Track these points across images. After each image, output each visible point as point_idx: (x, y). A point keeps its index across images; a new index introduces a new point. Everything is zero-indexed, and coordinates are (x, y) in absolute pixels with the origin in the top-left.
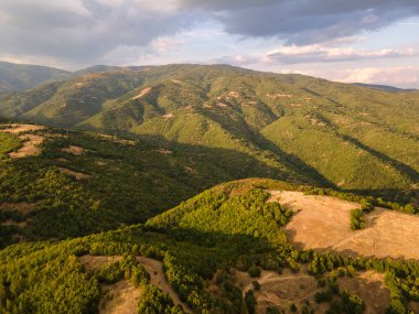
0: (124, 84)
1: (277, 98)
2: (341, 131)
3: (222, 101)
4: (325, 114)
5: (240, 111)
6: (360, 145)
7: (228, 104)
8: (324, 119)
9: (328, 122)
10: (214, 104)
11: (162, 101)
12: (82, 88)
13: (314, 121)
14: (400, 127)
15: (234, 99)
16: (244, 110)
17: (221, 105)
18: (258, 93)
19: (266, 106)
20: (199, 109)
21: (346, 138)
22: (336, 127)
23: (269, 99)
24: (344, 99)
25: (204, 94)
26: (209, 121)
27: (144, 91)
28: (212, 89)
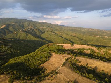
2: (58, 35)
3: (29, 29)
4: (54, 31)
6: (63, 38)
7: (30, 29)
8: (54, 33)
9: (55, 33)
10: (27, 29)
11: (11, 29)
13: (53, 33)
14: (68, 34)
15: (32, 28)
16: (35, 31)
17: (29, 30)
19: (40, 30)
20: (24, 31)
21: (60, 36)
22: (57, 34)
24: (57, 28)
25: (22, 27)
26: (27, 34)
27: (3, 26)
28: (24, 25)
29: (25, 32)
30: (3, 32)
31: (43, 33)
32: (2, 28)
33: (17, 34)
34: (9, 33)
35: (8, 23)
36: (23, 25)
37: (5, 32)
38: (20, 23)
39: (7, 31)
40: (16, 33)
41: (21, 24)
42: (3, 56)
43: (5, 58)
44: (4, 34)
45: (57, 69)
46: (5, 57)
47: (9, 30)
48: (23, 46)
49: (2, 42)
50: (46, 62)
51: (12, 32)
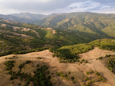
0: (61, 18)
1: (106, 21)
3: (89, 22)
5: (94, 25)
7: (91, 23)
11: (72, 22)
12: (52, 19)
15: (92, 22)
16: (95, 25)
18: (99, 20)
19: (102, 23)
20: (83, 24)
23: (103, 21)
25: (83, 20)
26: (86, 27)
27: (68, 20)
29: (85, 25)
30: (66, 25)
31: (106, 27)
32: (66, 22)
33: (76, 27)
34: (70, 26)
35: (72, 17)
36: (84, 18)
37: (67, 25)
38: (82, 16)
39: (69, 24)
40: (75, 26)
41: (83, 18)
42: (60, 43)
43: (61, 45)
44: (66, 27)
46: (61, 44)
47: (71, 23)
50: (84, 52)
51: (73, 25)
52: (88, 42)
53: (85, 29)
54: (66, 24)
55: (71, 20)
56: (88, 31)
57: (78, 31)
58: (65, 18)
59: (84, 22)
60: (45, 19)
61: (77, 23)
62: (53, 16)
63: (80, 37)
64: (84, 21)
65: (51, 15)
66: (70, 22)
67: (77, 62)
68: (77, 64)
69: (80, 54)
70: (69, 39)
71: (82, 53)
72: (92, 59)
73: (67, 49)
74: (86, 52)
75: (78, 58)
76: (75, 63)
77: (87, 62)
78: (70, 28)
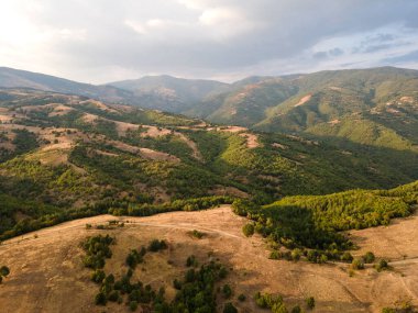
0: (281, 93)
3: (391, 106)
7: (401, 109)
10: (384, 109)
11: (324, 108)
12: (245, 98)
15: (408, 105)
17: (394, 111)
20: (367, 115)
25: (368, 100)
26: (380, 127)
27: (305, 99)
28: (377, 94)
30: (299, 118)
32: (298, 107)
33: (338, 127)
34: (314, 123)
35: (320, 89)
36: (373, 93)
37: (304, 116)
38: (363, 84)
39: (310, 114)
40: (336, 121)
41: (367, 90)
42: (274, 184)
43: (276, 191)
44: (301, 125)
45: (399, 259)
46: (278, 188)
47: (317, 111)
48: (341, 169)
49: (282, 147)
50: (373, 226)
51: (325, 118)
52: (391, 183)
53: (377, 133)
54: (299, 115)
55: (317, 98)
56: (391, 139)
57: (345, 142)
58: (294, 92)
59: (373, 105)
60: (222, 97)
61: (341, 111)
62: (251, 87)
63: (356, 162)
64: (374, 100)
65: (245, 82)
66: (313, 106)
67: (340, 264)
68: (342, 269)
69: (354, 232)
70: (310, 171)
71: (361, 228)
72: (410, 254)
73: (303, 206)
74: (379, 224)
75: (345, 245)
76: (333, 265)
77: (385, 266)
78: (315, 129)
